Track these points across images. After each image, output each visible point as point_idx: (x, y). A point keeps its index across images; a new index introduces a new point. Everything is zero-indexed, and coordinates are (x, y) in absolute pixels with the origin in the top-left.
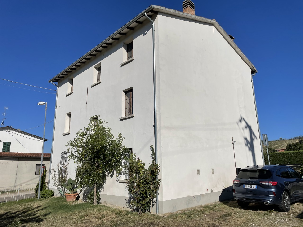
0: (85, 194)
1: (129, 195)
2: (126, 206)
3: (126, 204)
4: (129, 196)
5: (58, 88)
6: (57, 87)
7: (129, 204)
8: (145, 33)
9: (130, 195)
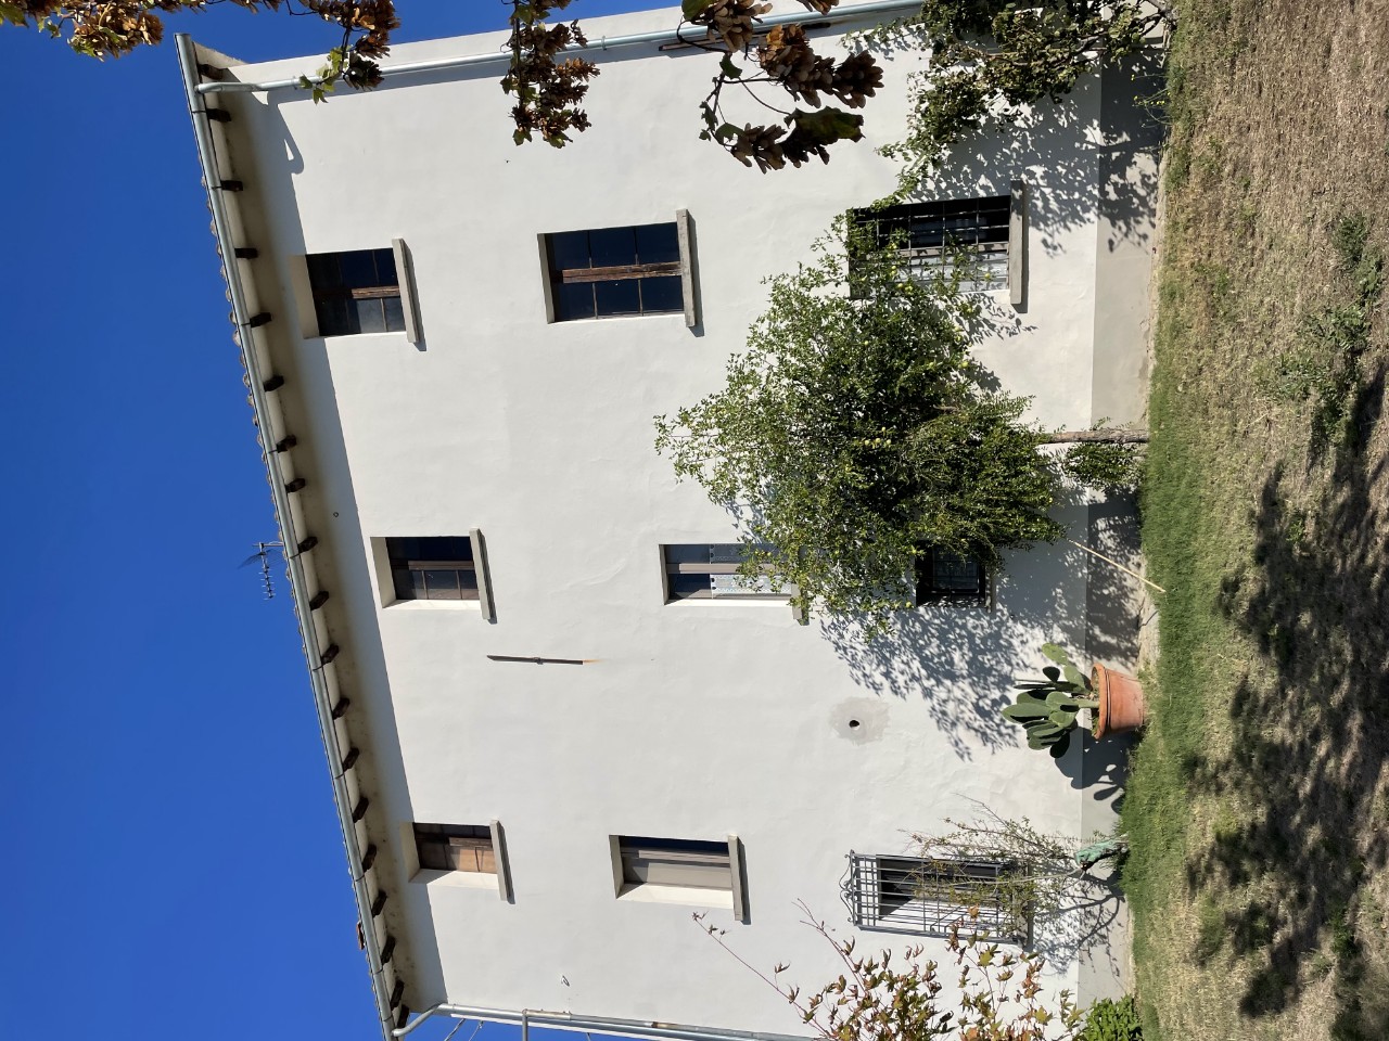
0: (1094, 637)
1: (1086, 216)
2: (1145, 237)
3: (1137, 238)
4: (1091, 215)
5: (446, 1002)
6: (442, 1006)
7: (1136, 213)
8: (291, 157)
9: (1086, 209)
